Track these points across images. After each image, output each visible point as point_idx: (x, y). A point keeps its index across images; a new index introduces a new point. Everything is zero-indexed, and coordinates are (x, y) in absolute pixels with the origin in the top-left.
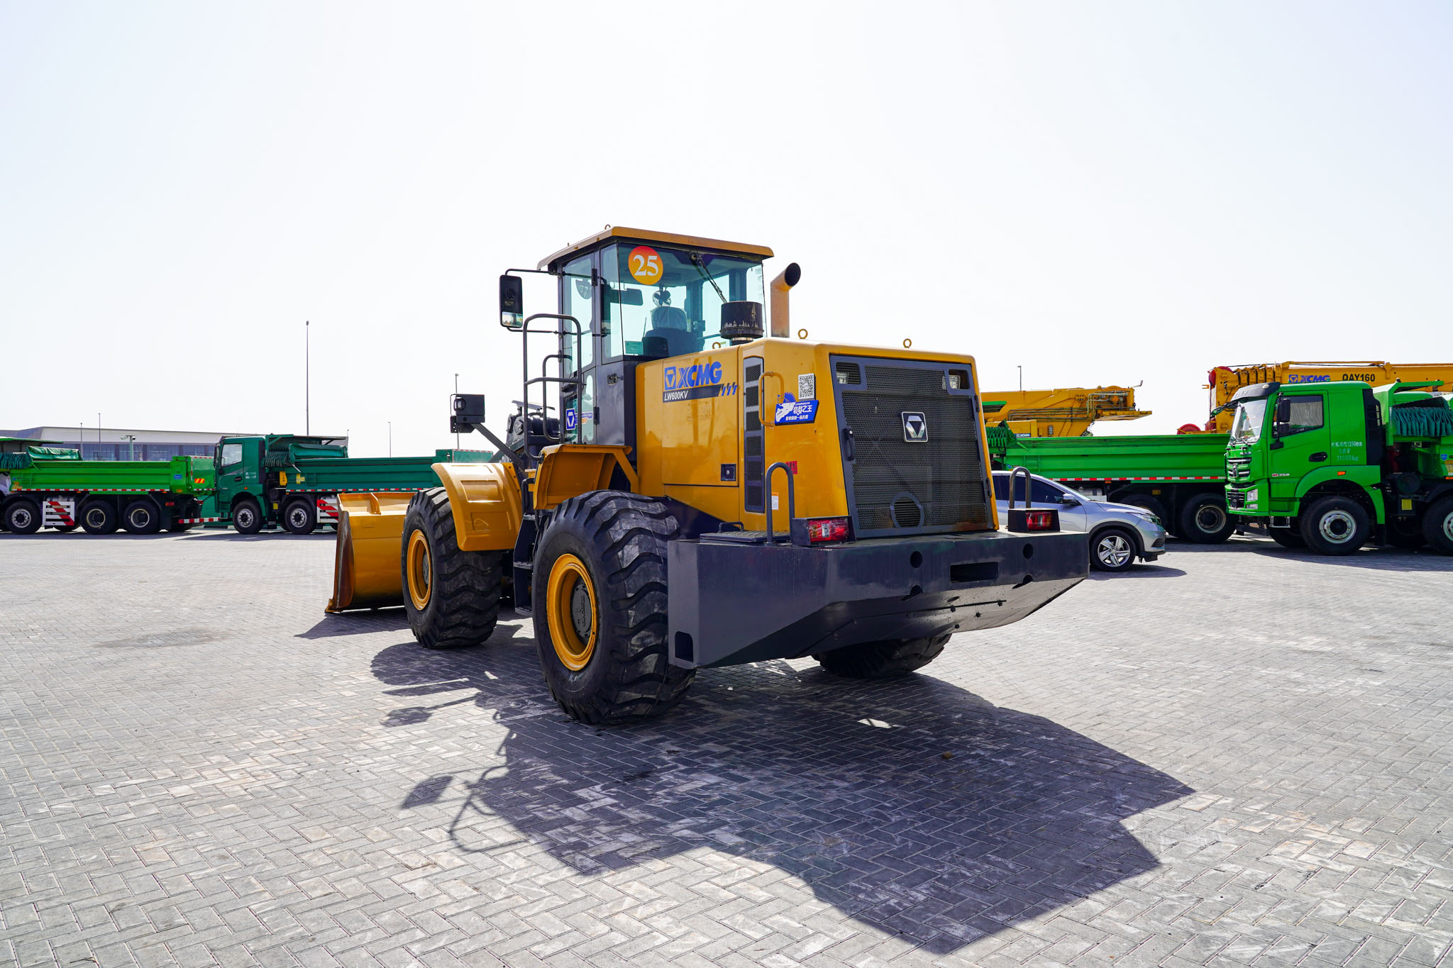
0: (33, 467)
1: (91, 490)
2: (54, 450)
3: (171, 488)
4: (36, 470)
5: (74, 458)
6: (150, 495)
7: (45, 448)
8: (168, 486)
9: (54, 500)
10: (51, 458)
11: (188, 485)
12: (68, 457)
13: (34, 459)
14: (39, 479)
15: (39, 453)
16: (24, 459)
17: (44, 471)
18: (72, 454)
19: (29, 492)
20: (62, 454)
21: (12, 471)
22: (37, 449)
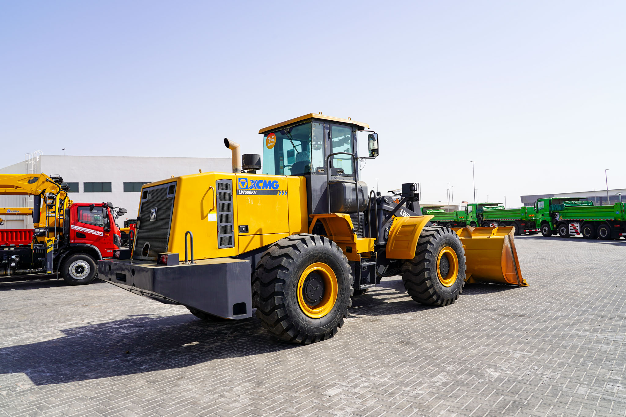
0: (565, 210)
1: (585, 219)
2: (577, 202)
3: (615, 218)
4: (566, 211)
5: (589, 204)
6: (607, 222)
7: (573, 201)
8: (614, 217)
9: (573, 224)
10: (576, 205)
11: (622, 216)
12: (586, 204)
13: (566, 206)
14: (569, 215)
15: (569, 204)
16: (562, 206)
17: (569, 211)
18: (588, 203)
19: (564, 220)
20: (582, 203)
21: (560, 212)
22: (568, 202)
